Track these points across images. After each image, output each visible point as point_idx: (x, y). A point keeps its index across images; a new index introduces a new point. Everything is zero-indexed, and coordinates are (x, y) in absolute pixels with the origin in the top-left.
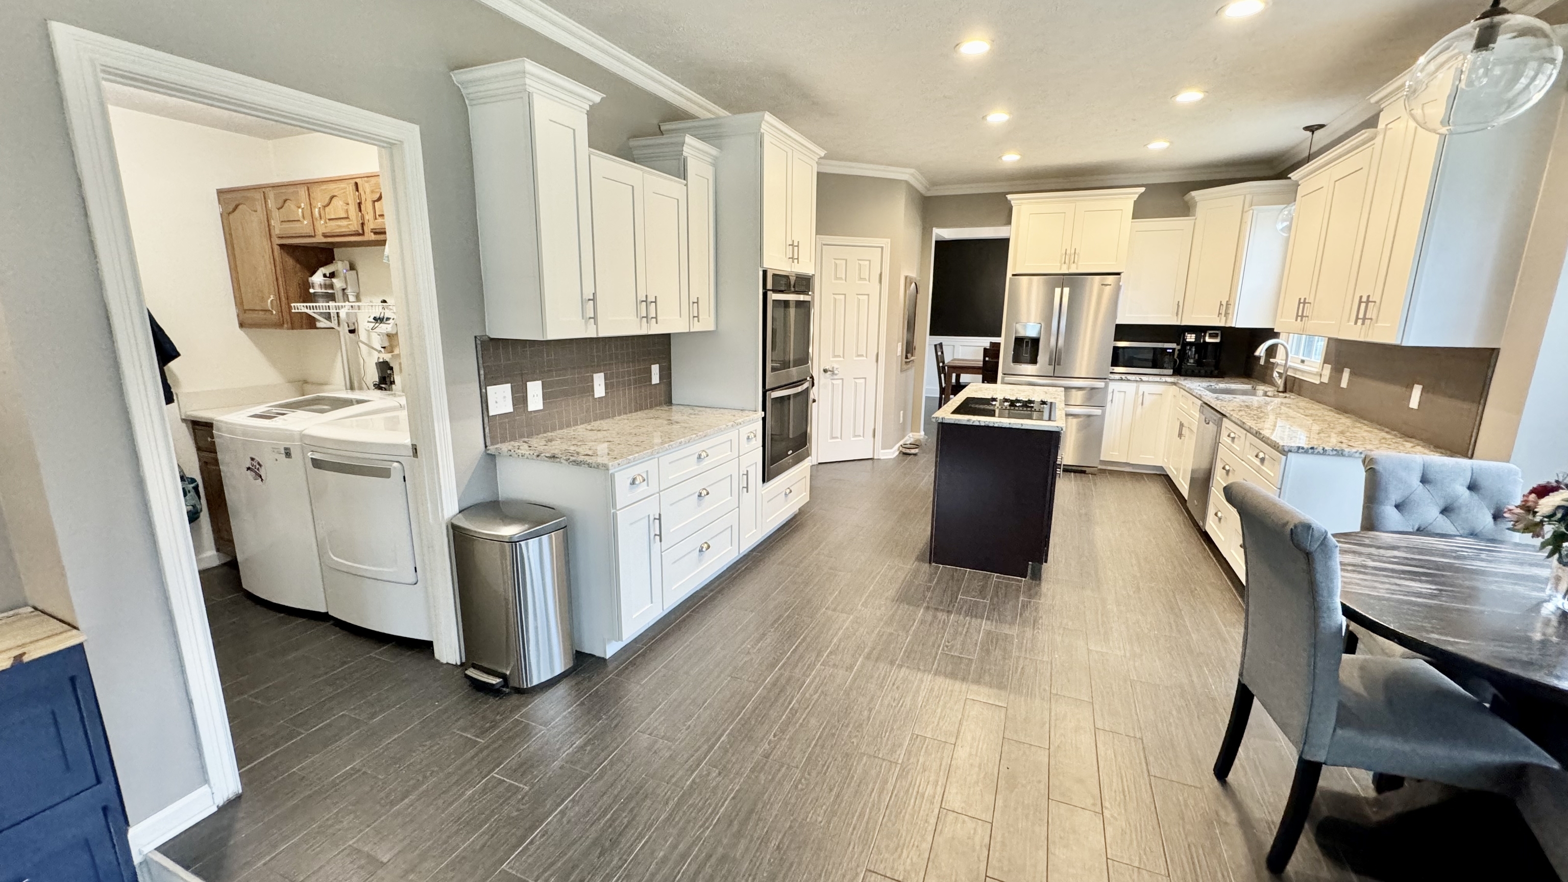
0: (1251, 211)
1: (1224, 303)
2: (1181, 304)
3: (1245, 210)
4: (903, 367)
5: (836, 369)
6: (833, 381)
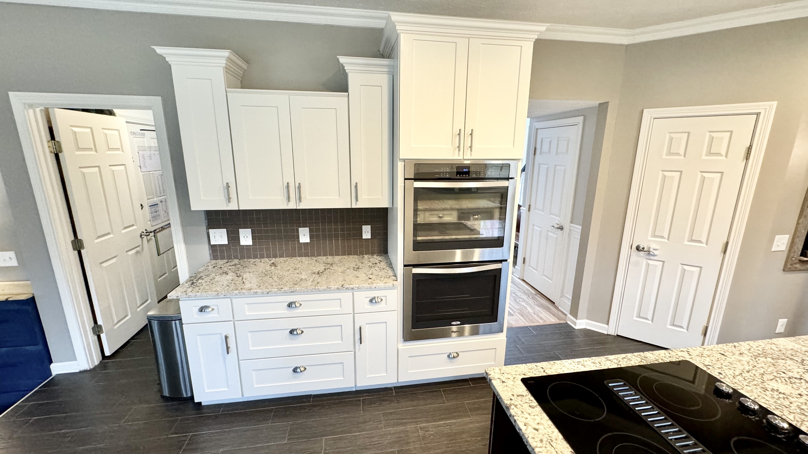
4: (789, 266)
5: (654, 249)
6: (649, 261)
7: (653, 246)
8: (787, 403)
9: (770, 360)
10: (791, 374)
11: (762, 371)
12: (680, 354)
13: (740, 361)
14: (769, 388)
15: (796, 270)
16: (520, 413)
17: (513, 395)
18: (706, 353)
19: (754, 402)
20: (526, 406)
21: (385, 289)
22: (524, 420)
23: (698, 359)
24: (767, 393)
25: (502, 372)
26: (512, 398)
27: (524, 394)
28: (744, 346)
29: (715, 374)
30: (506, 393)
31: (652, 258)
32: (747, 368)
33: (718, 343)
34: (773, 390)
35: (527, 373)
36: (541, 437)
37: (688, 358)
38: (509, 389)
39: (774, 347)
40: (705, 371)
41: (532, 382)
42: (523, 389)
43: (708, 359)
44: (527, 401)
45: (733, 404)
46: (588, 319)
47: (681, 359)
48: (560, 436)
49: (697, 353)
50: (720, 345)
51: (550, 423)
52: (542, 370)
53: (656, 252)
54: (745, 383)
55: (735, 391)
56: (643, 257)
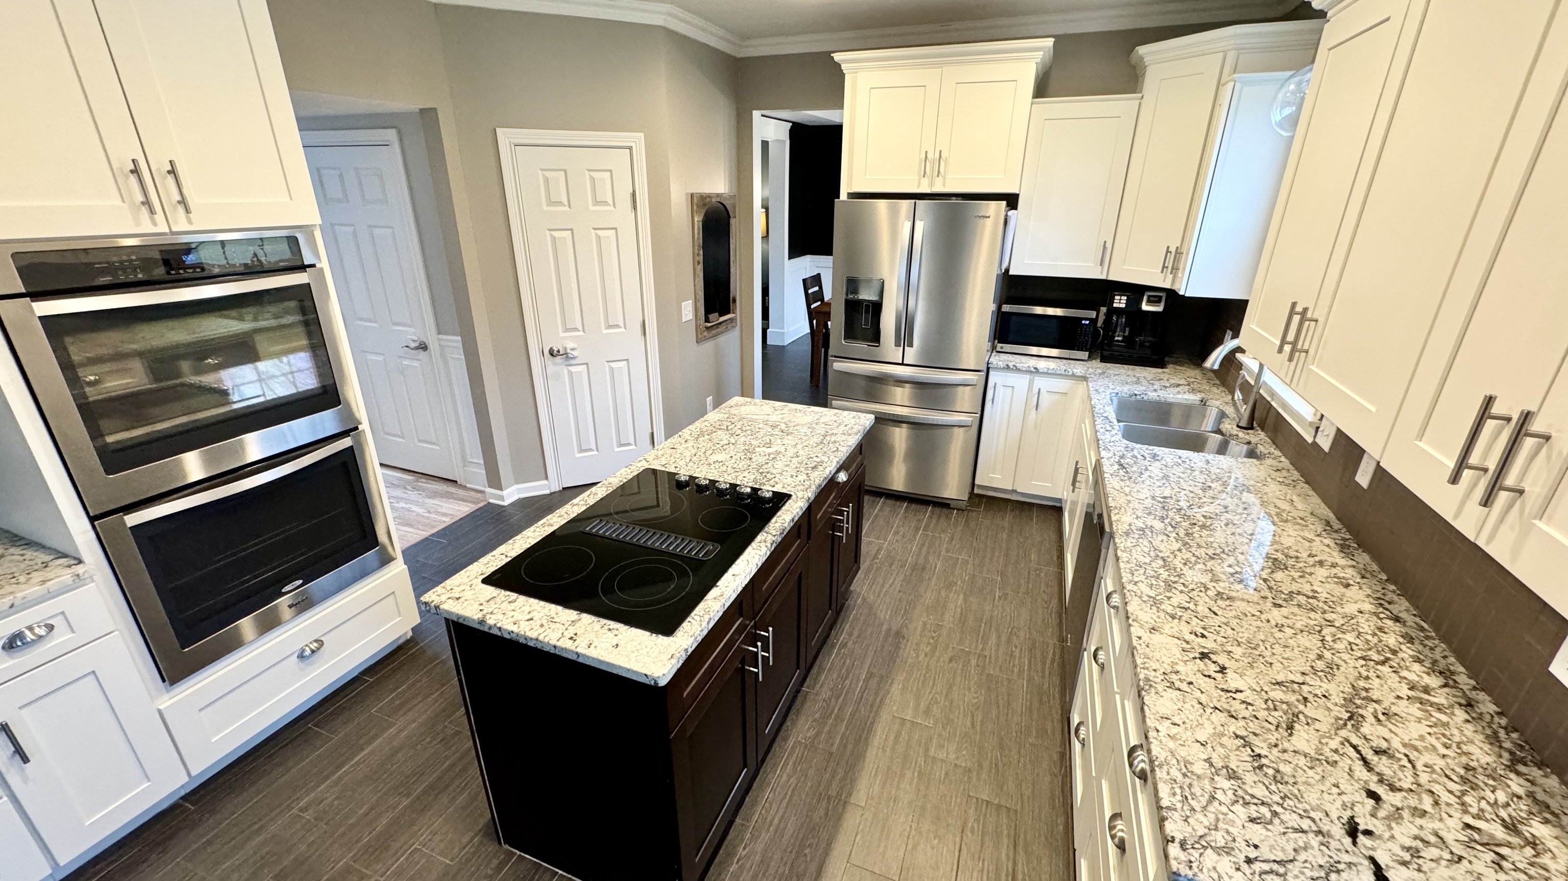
0: (1231, 84)
1: (1173, 249)
2: (1109, 246)
3: (1222, 81)
4: (700, 336)
5: (572, 349)
6: (570, 368)
7: (570, 345)
8: (724, 468)
9: (706, 437)
10: (722, 443)
11: (703, 450)
12: (639, 465)
13: (687, 448)
14: (711, 462)
15: (706, 339)
16: (500, 617)
17: (481, 604)
18: (660, 453)
19: (705, 479)
20: (505, 604)
21: (49, 596)
22: (510, 620)
23: (655, 462)
24: (712, 467)
25: (449, 588)
26: (482, 608)
27: (495, 595)
28: (686, 432)
29: (672, 470)
30: (470, 608)
31: (573, 362)
32: (693, 452)
33: (666, 440)
34: (714, 462)
35: (485, 570)
36: (539, 623)
37: (647, 466)
38: (472, 602)
39: (706, 423)
40: (663, 471)
41: (498, 576)
42: (491, 591)
43: (663, 459)
44: (503, 599)
45: (692, 488)
46: (517, 483)
47: (641, 469)
48: (560, 608)
49: (653, 456)
50: (669, 440)
51: (542, 603)
52: (503, 557)
53: (575, 353)
54: (696, 466)
55: (690, 477)
56: (561, 364)
